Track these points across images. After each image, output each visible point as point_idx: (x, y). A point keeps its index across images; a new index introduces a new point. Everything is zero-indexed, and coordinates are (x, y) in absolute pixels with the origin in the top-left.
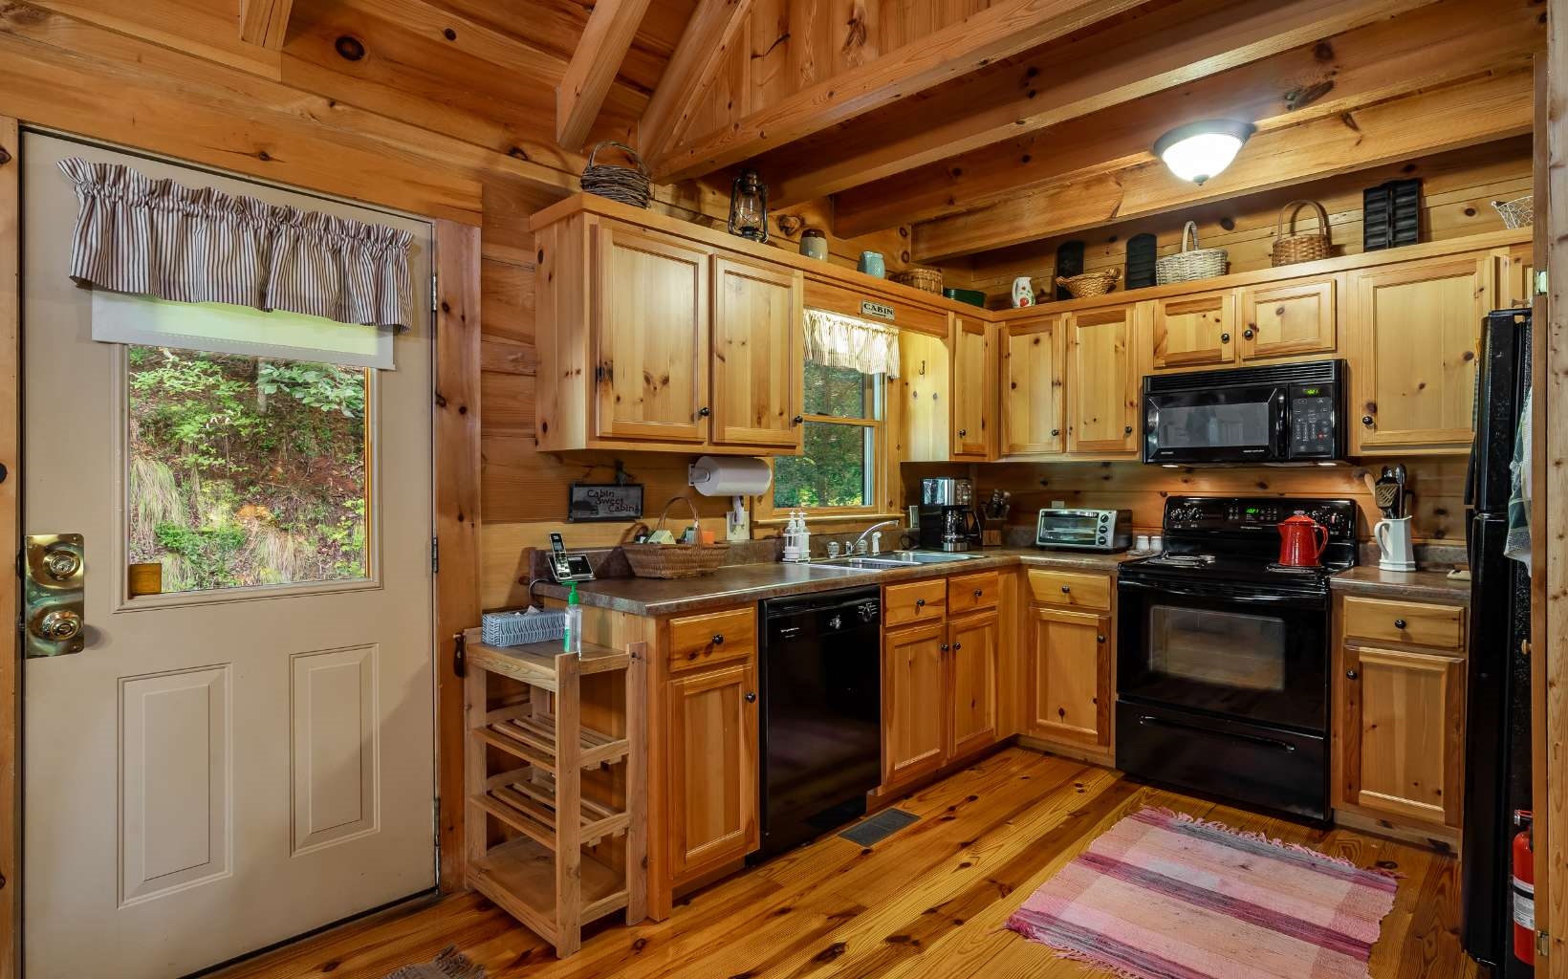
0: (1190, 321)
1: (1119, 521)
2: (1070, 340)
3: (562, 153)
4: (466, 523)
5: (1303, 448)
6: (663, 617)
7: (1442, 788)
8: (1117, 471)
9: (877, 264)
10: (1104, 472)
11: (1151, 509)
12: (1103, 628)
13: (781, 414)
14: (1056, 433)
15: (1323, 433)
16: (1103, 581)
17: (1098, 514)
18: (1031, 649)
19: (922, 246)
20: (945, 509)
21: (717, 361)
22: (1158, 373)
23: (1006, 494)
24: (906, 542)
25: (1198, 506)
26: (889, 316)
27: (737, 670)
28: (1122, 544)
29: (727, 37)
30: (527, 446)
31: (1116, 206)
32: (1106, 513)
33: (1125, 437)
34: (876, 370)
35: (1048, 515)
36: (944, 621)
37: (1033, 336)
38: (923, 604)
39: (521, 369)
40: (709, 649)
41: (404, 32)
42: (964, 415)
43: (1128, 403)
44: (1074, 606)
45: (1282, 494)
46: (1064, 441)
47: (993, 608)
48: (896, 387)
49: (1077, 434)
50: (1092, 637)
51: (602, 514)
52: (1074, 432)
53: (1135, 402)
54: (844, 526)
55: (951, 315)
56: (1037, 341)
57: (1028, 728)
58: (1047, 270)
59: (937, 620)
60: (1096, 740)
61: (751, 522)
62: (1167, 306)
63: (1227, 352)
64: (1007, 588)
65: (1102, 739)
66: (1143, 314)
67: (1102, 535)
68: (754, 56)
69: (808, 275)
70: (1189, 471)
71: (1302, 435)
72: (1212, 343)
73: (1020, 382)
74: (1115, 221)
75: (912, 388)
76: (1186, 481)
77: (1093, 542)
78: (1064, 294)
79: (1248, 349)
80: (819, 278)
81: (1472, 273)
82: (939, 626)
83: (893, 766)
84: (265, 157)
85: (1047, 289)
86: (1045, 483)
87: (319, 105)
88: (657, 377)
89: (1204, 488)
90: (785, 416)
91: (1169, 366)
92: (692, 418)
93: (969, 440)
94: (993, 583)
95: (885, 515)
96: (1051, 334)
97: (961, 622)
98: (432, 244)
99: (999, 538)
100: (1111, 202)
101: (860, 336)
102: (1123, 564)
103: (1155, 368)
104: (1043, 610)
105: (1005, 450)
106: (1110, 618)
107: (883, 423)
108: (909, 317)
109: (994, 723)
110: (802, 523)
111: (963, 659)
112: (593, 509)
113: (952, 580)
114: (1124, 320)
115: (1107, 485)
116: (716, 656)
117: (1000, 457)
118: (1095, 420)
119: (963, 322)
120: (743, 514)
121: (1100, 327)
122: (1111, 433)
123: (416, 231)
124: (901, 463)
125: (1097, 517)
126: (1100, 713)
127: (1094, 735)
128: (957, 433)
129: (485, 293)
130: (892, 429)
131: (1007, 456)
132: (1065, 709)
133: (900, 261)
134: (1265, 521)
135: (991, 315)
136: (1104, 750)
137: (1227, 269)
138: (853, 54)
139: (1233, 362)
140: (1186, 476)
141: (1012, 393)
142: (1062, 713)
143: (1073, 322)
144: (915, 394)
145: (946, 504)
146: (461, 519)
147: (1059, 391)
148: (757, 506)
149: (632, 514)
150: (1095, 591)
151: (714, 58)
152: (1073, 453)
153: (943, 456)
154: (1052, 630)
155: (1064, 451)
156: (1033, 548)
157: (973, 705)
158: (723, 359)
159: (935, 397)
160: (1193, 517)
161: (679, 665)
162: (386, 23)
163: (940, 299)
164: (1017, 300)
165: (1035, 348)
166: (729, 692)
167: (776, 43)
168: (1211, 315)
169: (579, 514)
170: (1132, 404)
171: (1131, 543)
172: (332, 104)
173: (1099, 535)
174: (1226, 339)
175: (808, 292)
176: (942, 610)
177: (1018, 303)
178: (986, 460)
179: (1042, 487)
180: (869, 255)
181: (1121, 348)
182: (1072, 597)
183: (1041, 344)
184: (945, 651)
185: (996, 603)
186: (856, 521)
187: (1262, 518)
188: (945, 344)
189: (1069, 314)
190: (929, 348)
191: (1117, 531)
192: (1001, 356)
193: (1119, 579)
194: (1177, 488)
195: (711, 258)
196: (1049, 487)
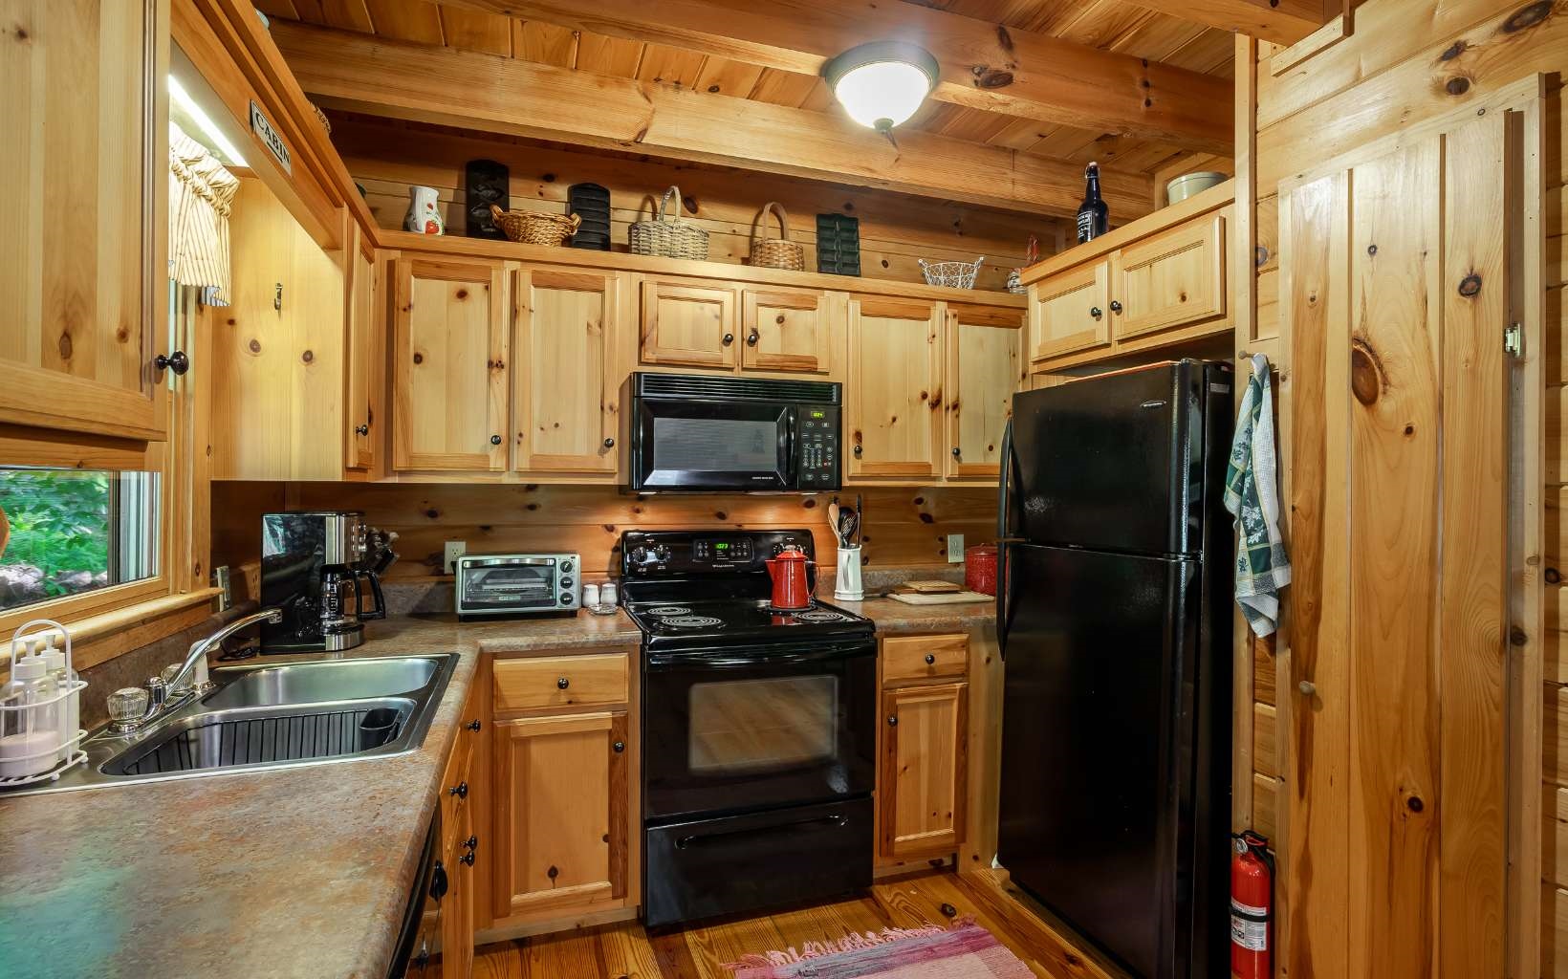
0: (687, 311)
2: (518, 302)
5: (810, 477)
7: (952, 811)
10: (528, 499)
11: (594, 547)
12: (617, 730)
13: (123, 336)
14: (495, 441)
15: (827, 461)
16: (618, 661)
17: (554, 562)
18: (500, 789)
22: (644, 369)
32: (567, 557)
33: (602, 452)
35: (471, 565)
37: (455, 286)
43: (606, 407)
44: (575, 706)
45: (740, 526)
46: (506, 453)
48: (207, 324)
49: (530, 443)
50: (600, 747)
52: (524, 441)
53: (617, 405)
56: (462, 295)
57: (495, 917)
60: (607, 896)
62: (658, 285)
63: (725, 356)
65: (620, 893)
67: (566, 591)
71: (809, 462)
72: (709, 342)
73: (431, 354)
74: (636, 149)
75: (242, 336)
77: (554, 603)
79: (749, 355)
81: (927, 320)
86: (433, 514)
91: (656, 362)
93: (361, 443)
95: (188, 594)
96: (485, 288)
103: (641, 364)
104: (518, 721)
105: (400, 462)
106: (630, 715)
114: (600, 290)
117: (389, 470)
118: (557, 425)
121: (567, 295)
122: (581, 445)
124: (213, 483)
125: (553, 565)
126: (614, 855)
127: (605, 890)
128: (352, 431)
131: (401, 473)
132: (559, 867)
134: (736, 558)
135: (380, 233)
136: (621, 903)
139: (731, 369)
141: (414, 370)
142: (553, 872)
143: (526, 277)
144: (255, 347)
147: (500, 378)
150: (609, 678)
152: (522, 472)
153: (334, 471)
154: (536, 750)
155: (508, 467)
159: (308, 357)
165: (460, 304)
168: (709, 309)
170: (611, 408)
174: (728, 341)
177: (422, 227)
181: (597, 327)
182: (571, 693)
183: (469, 299)
187: (733, 554)
188: (334, 260)
189: (515, 265)
192: (393, 305)
196: (441, 521)
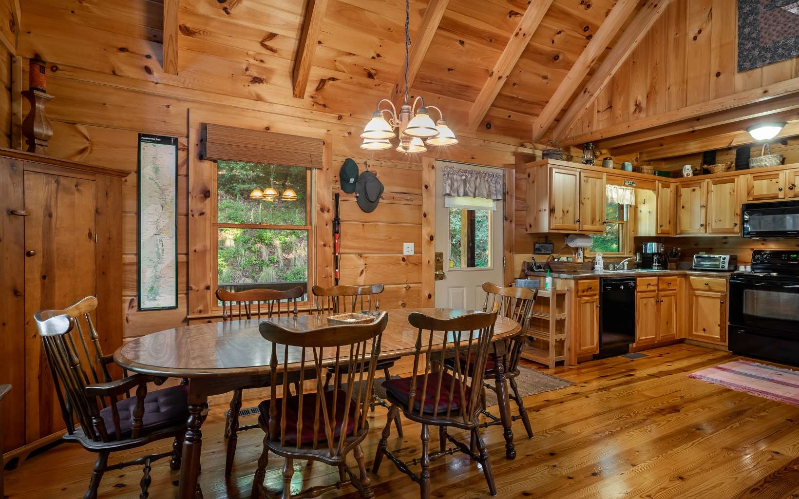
0: (765, 182)
1: (731, 259)
2: (709, 189)
3: (533, 143)
4: (511, 253)
6: (576, 280)
8: (730, 240)
9: (629, 167)
10: (724, 241)
11: (747, 254)
12: (723, 298)
13: (599, 221)
14: (702, 225)
16: (723, 281)
17: (721, 257)
18: (691, 307)
19: (644, 155)
20: (653, 254)
21: (581, 204)
22: (749, 202)
23: (679, 249)
24: (636, 266)
25: (768, 254)
26: (634, 185)
27: (594, 298)
28: (732, 268)
29: (588, 106)
30: (524, 232)
31: (730, 142)
32: (725, 256)
33: (734, 227)
34: (625, 203)
35: (698, 257)
36: (657, 291)
37: (692, 188)
38: (650, 285)
39: (524, 209)
40: (587, 290)
41: (499, 118)
42: (662, 217)
43: (735, 215)
44: (710, 290)
46: (706, 229)
47: (675, 290)
48: (633, 209)
49: (712, 226)
50: (718, 302)
51: (543, 252)
52: (710, 225)
53: (739, 213)
54: (613, 259)
55: (657, 182)
56: (694, 190)
57: (689, 336)
58: (699, 162)
59: (654, 291)
60: (719, 340)
61: (583, 256)
62: (754, 177)
63: (781, 195)
64: (680, 282)
65: (722, 339)
66: (743, 180)
67: (723, 265)
68: (598, 112)
69: (608, 174)
70: (765, 240)
72: (774, 191)
73: (686, 206)
74: (730, 147)
75: (639, 209)
76: (763, 244)
77: (719, 268)
78: (707, 172)
79: (791, 193)
80: (611, 174)
82: (655, 293)
83: (639, 338)
84: (473, 158)
85: (698, 168)
86: (696, 245)
87: (482, 142)
88: (565, 211)
89: (772, 247)
90: (600, 221)
91: (754, 200)
92: (574, 223)
93: (663, 228)
94: (676, 280)
95: (628, 256)
96: (700, 187)
97: (662, 293)
98: (504, 175)
99: (675, 266)
100: (728, 140)
101: (621, 191)
102: (732, 274)
103: (748, 201)
104: (696, 292)
105: (678, 232)
106: (726, 295)
107: (627, 222)
108: (640, 184)
109: (675, 331)
110: (601, 257)
111: (664, 306)
112: (540, 250)
113: (660, 278)
114: (734, 182)
115: (726, 246)
116: (589, 293)
117: (676, 234)
118: (720, 221)
119: (662, 184)
120: (581, 253)
121: (723, 185)
122: (728, 225)
123: (500, 172)
124: (634, 237)
125: (721, 258)
126: (721, 330)
127: (718, 338)
128: (658, 225)
129: (516, 187)
130: (631, 225)
131: (679, 234)
132: (706, 328)
133: (635, 161)
135: (673, 180)
136: (723, 344)
137: (783, 162)
138: (636, 115)
139: (784, 198)
140: (763, 242)
141: (682, 210)
142: (704, 330)
143: (711, 183)
144: (641, 211)
145: (654, 252)
146: (510, 252)
147: (704, 210)
148: (585, 252)
149: (550, 252)
150: (720, 284)
151: (583, 111)
152: (710, 233)
153: (653, 234)
154: (700, 299)
155: (706, 232)
156: (691, 269)
157: (667, 323)
158: (583, 204)
159: (650, 212)
160: (766, 258)
161: (580, 294)
162: (495, 117)
163: (652, 176)
164: (685, 174)
165: (693, 193)
166: (592, 304)
167: (607, 109)
168: (774, 181)
169: (536, 252)
170: (737, 214)
171: (736, 268)
172: (484, 141)
173: (721, 265)
174: (780, 190)
175: (608, 179)
176: (656, 288)
177: (685, 175)
178: (670, 236)
179: (695, 247)
180: (626, 164)
181: (732, 192)
182: (709, 287)
183: (696, 191)
184: (657, 302)
185: (676, 288)
186: (618, 258)
187: (798, 259)
188: (654, 192)
189: (709, 180)
190: (648, 195)
191: (730, 263)
192: (677, 196)
193: (730, 280)
194: (759, 247)
195: (580, 172)
196: (698, 246)
